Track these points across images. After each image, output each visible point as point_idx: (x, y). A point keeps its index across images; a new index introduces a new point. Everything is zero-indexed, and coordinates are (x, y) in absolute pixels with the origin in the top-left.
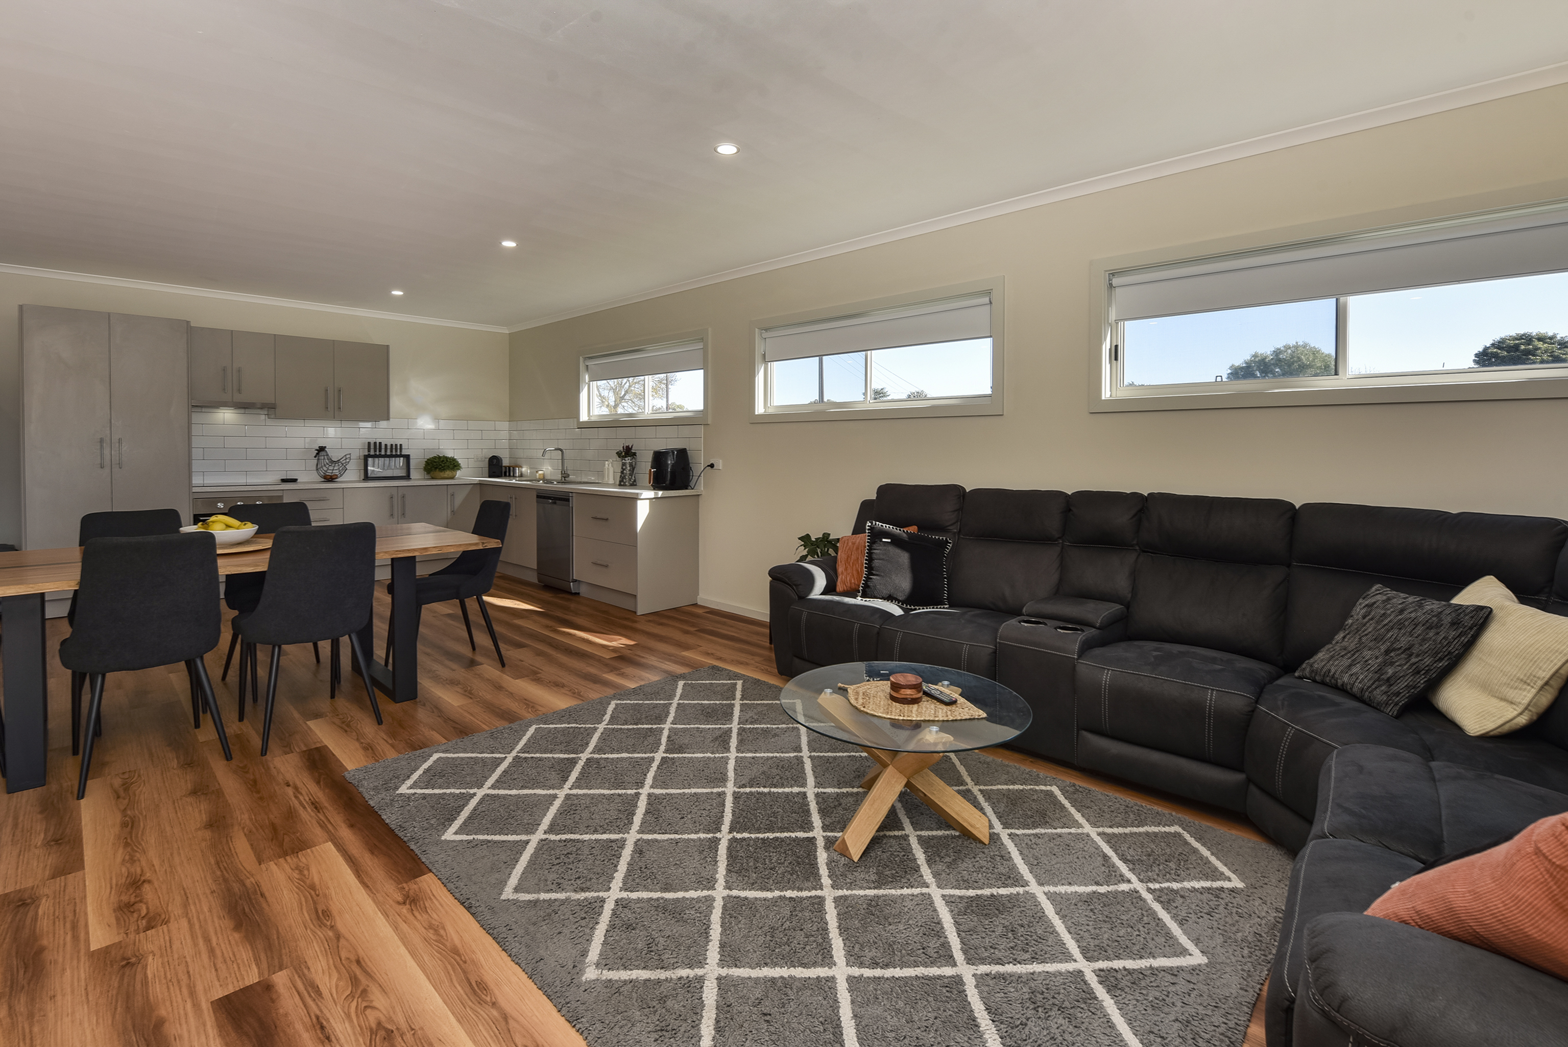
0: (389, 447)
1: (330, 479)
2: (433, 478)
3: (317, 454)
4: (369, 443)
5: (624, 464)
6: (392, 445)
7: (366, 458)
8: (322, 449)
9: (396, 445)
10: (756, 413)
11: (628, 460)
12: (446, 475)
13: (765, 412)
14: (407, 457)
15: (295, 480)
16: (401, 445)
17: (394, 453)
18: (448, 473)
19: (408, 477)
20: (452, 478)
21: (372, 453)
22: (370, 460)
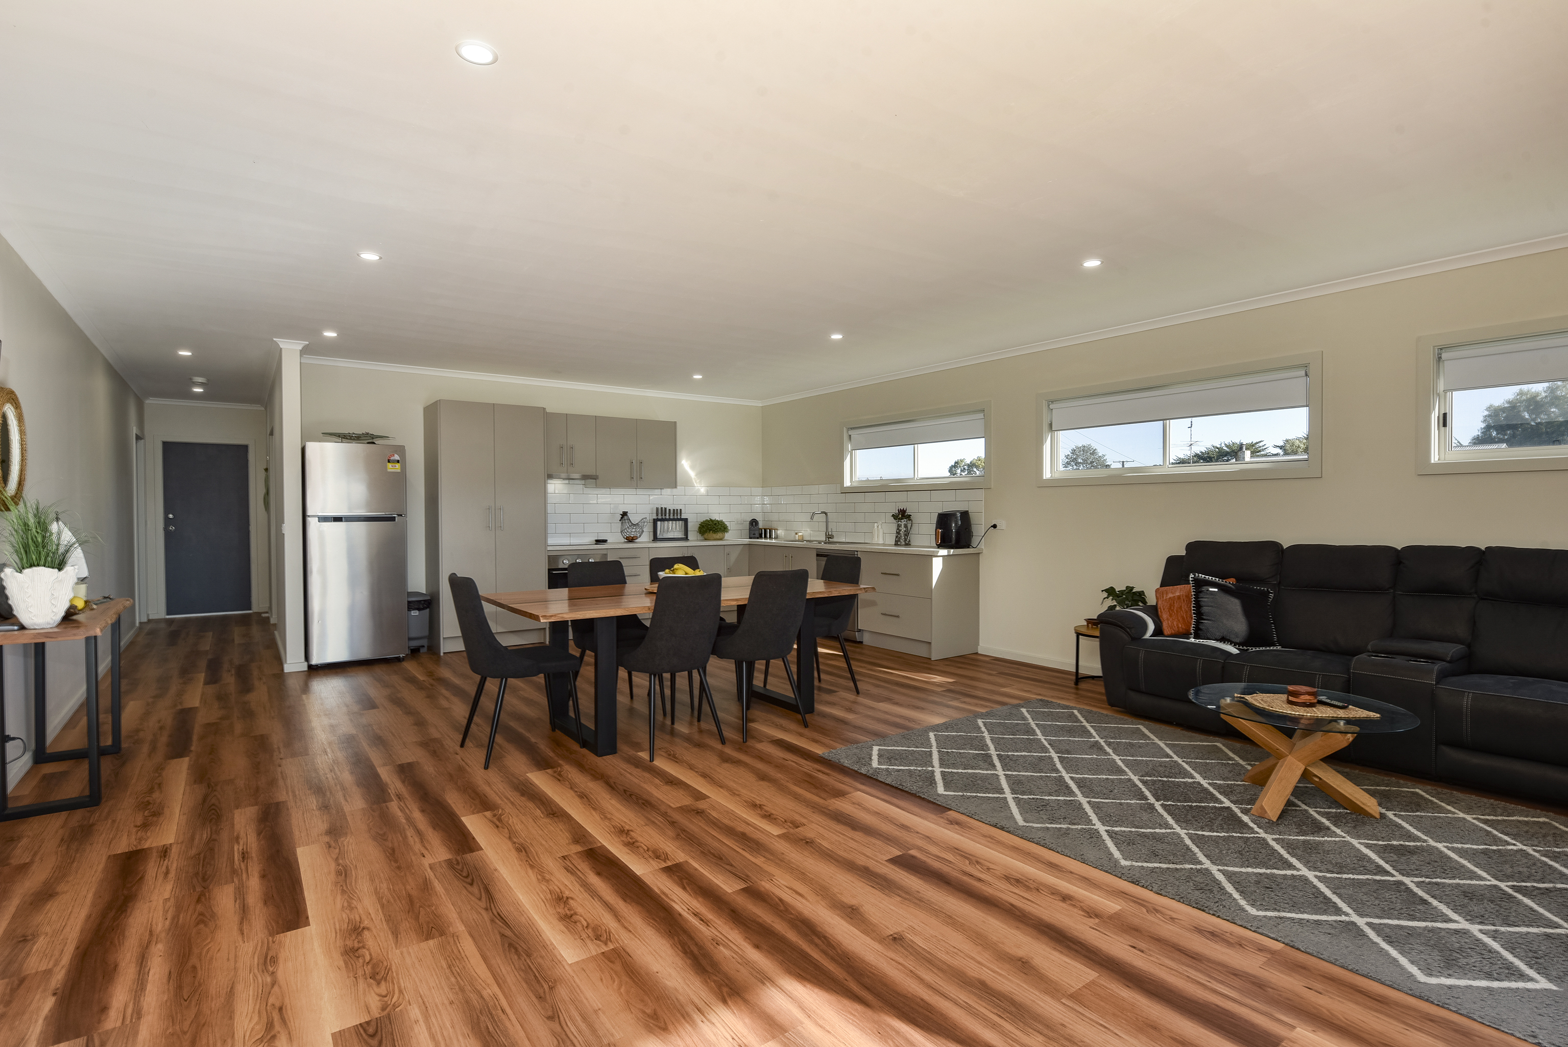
0: (672, 512)
1: (631, 540)
2: (706, 539)
3: (622, 518)
4: (657, 509)
5: (899, 526)
6: (674, 510)
7: (655, 521)
8: (624, 514)
9: (677, 510)
10: (1044, 478)
11: (903, 522)
12: (718, 537)
13: (1051, 476)
14: (686, 520)
15: (605, 541)
16: (681, 510)
17: (676, 517)
18: (719, 535)
19: (686, 538)
20: (721, 539)
21: (660, 517)
22: (659, 523)
